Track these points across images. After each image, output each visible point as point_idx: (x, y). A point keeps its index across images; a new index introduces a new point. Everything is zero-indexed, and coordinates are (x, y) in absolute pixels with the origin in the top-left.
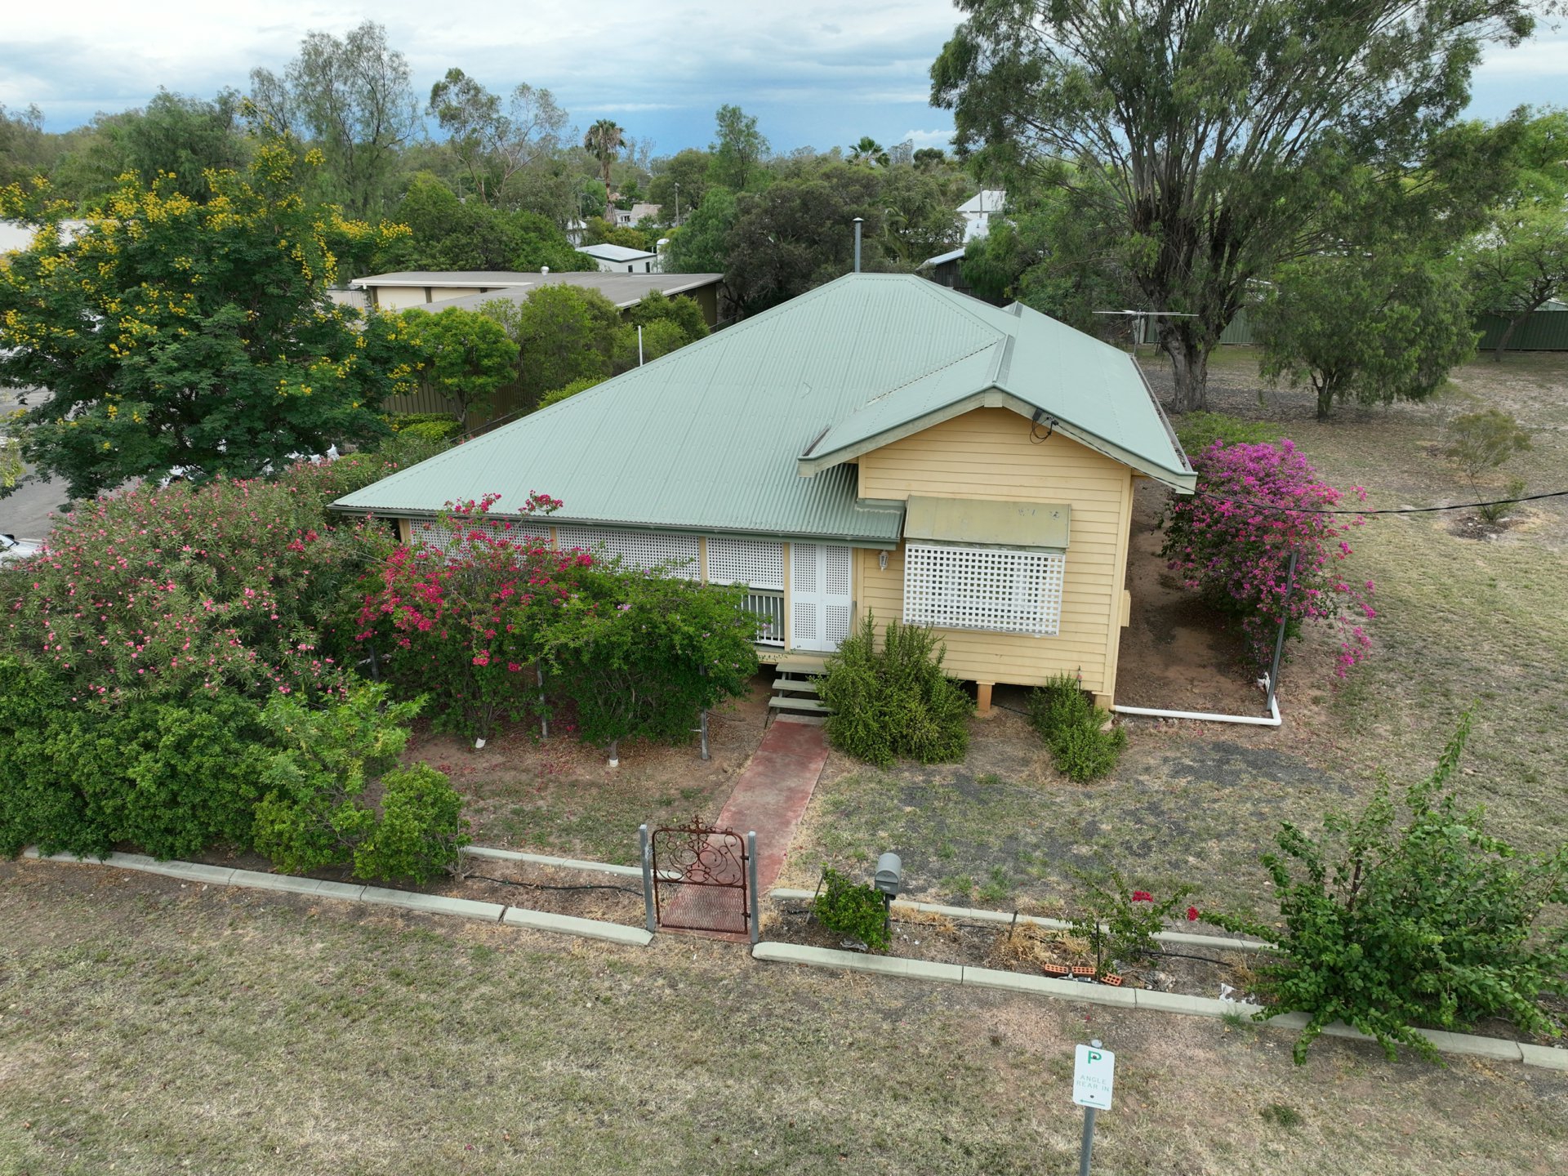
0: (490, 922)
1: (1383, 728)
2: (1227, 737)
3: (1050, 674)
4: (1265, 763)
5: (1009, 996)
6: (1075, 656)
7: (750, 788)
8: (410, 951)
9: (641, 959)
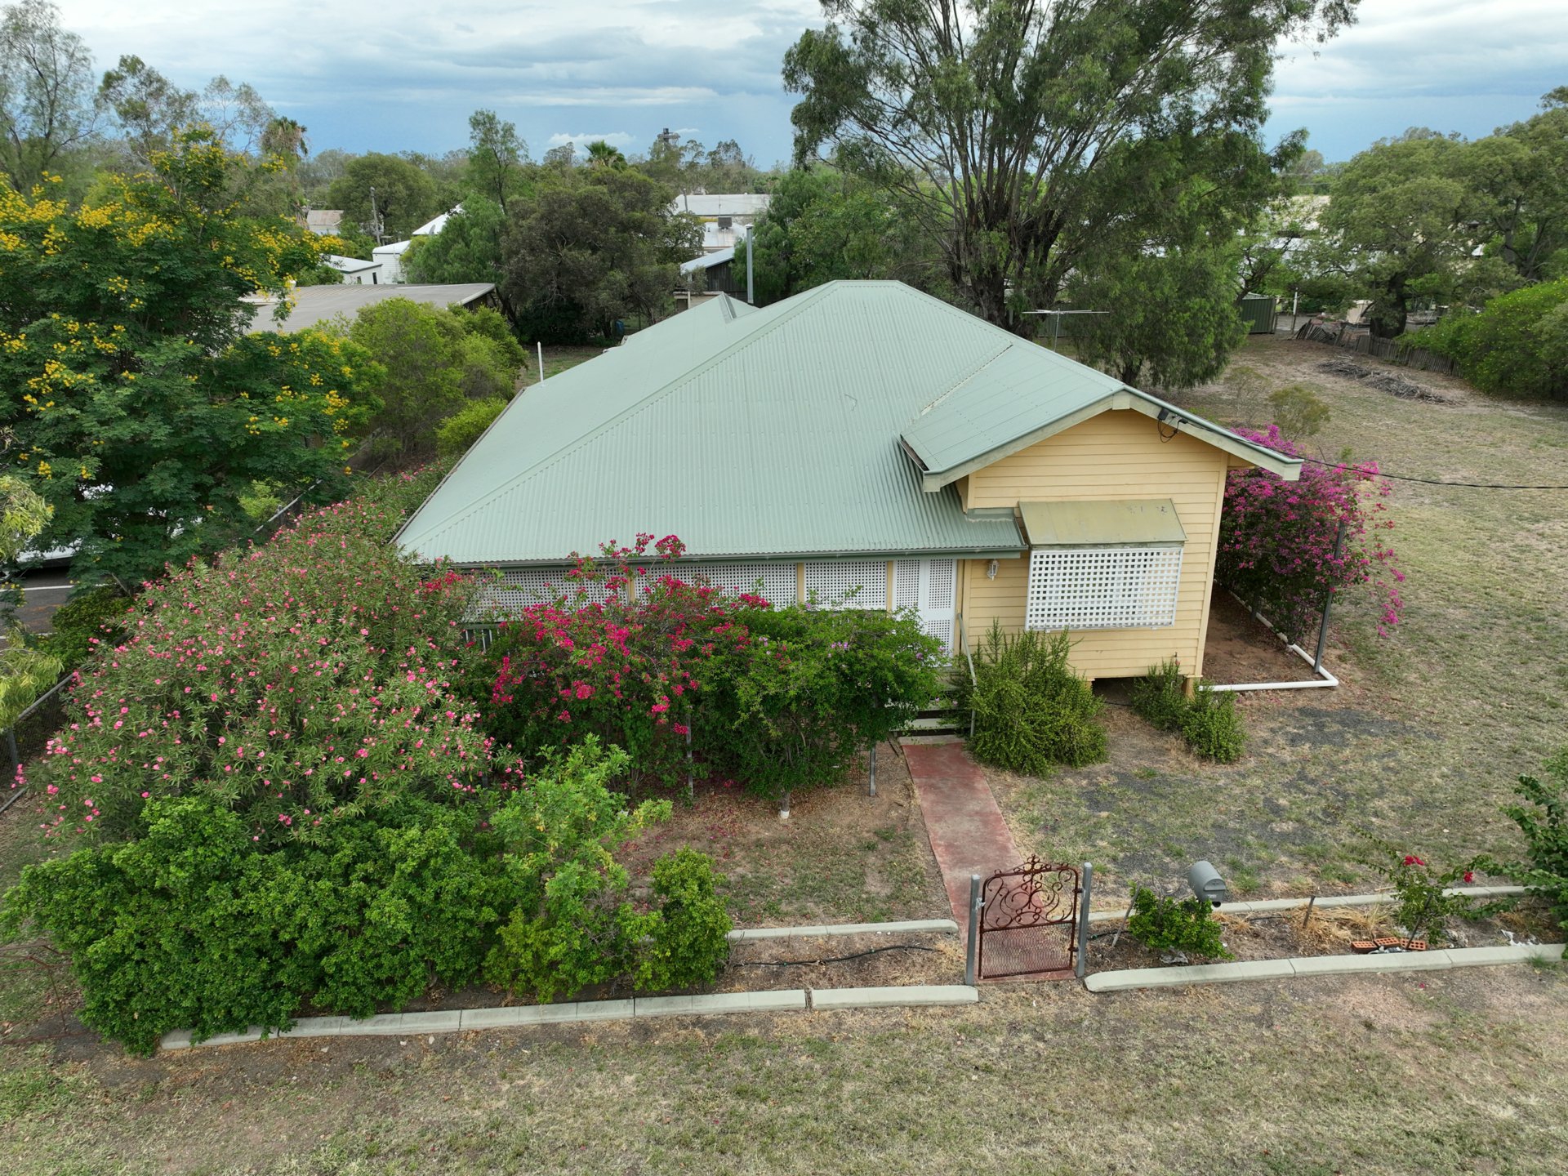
0: (797, 1011)
1: (1412, 676)
2: (1304, 703)
3: (1151, 663)
4: (1353, 723)
6: (1170, 644)
7: (939, 819)
8: (735, 1062)
9: (985, 1018)
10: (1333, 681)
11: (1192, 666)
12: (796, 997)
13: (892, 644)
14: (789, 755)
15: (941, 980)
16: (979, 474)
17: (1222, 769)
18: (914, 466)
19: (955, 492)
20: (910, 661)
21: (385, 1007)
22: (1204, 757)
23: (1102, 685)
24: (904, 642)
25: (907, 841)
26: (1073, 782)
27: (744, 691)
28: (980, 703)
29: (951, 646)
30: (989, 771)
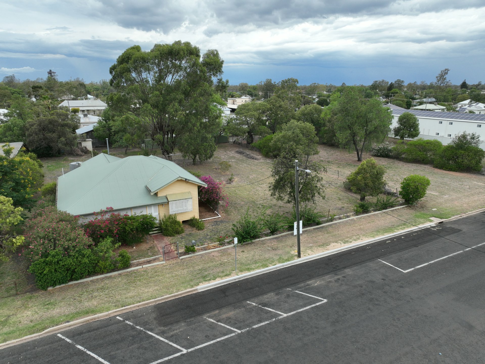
1: (232, 214)
2: (215, 220)
3: (191, 217)
4: (222, 222)
5: (212, 252)
6: (193, 214)
7: (159, 244)
8: (134, 275)
9: (167, 264)
10: (220, 216)
11: (197, 217)
12: (141, 267)
13: (149, 219)
14: (134, 238)
15: (160, 261)
16: (159, 191)
17: (201, 231)
18: (149, 191)
19: (156, 194)
20: (151, 221)
21: (81, 278)
22: (199, 230)
23: (184, 222)
24: (150, 218)
25: (154, 248)
26: (179, 236)
27: (127, 228)
28: (164, 227)
29: (158, 218)
30: (166, 237)
